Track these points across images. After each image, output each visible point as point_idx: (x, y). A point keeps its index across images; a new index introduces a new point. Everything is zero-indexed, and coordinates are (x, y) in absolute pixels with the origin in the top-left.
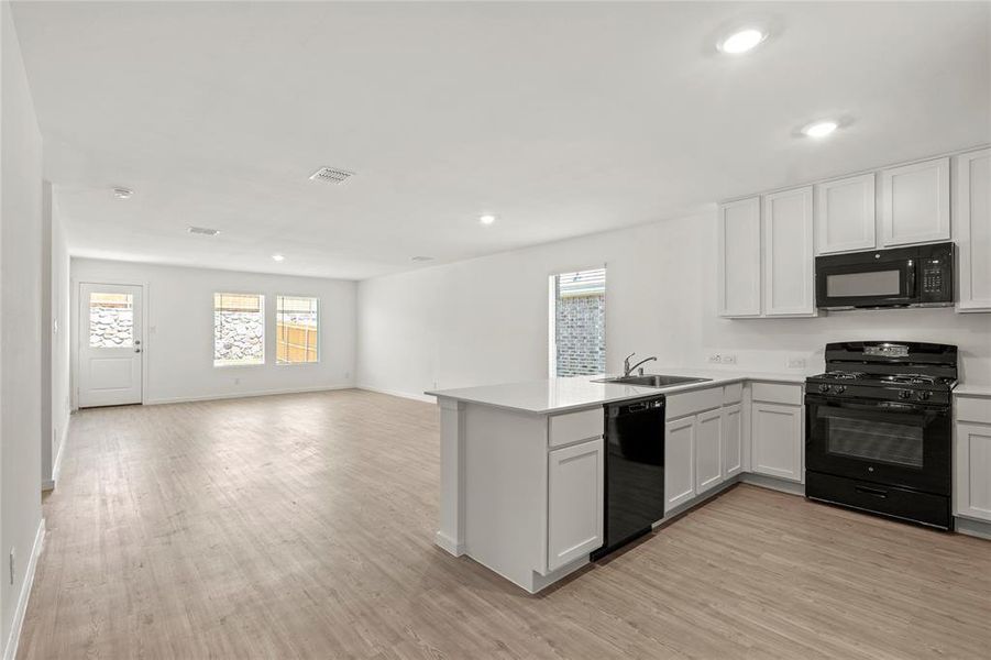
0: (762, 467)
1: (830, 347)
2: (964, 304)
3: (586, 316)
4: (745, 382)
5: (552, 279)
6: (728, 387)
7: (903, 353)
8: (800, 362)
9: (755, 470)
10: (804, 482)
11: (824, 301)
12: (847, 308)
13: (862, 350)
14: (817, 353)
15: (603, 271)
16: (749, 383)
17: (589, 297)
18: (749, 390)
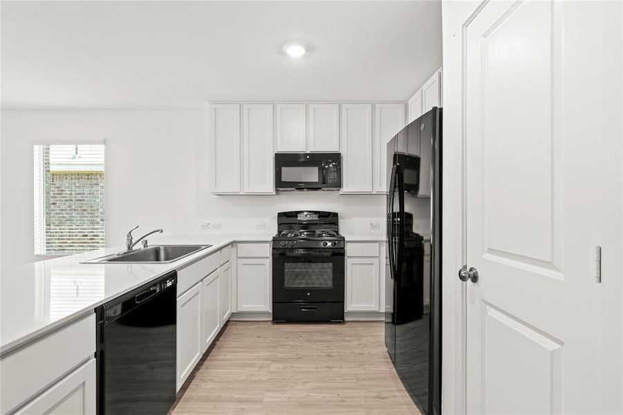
0: (244, 307)
1: (280, 215)
2: (345, 189)
3: (87, 190)
4: (233, 244)
5: (38, 150)
6: (223, 250)
7: (315, 217)
8: (262, 226)
9: (240, 310)
10: (271, 311)
11: (280, 184)
12: (290, 189)
13: (297, 217)
14: (273, 219)
15: (102, 147)
16: (235, 244)
17: (89, 175)
18: (235, 249)
